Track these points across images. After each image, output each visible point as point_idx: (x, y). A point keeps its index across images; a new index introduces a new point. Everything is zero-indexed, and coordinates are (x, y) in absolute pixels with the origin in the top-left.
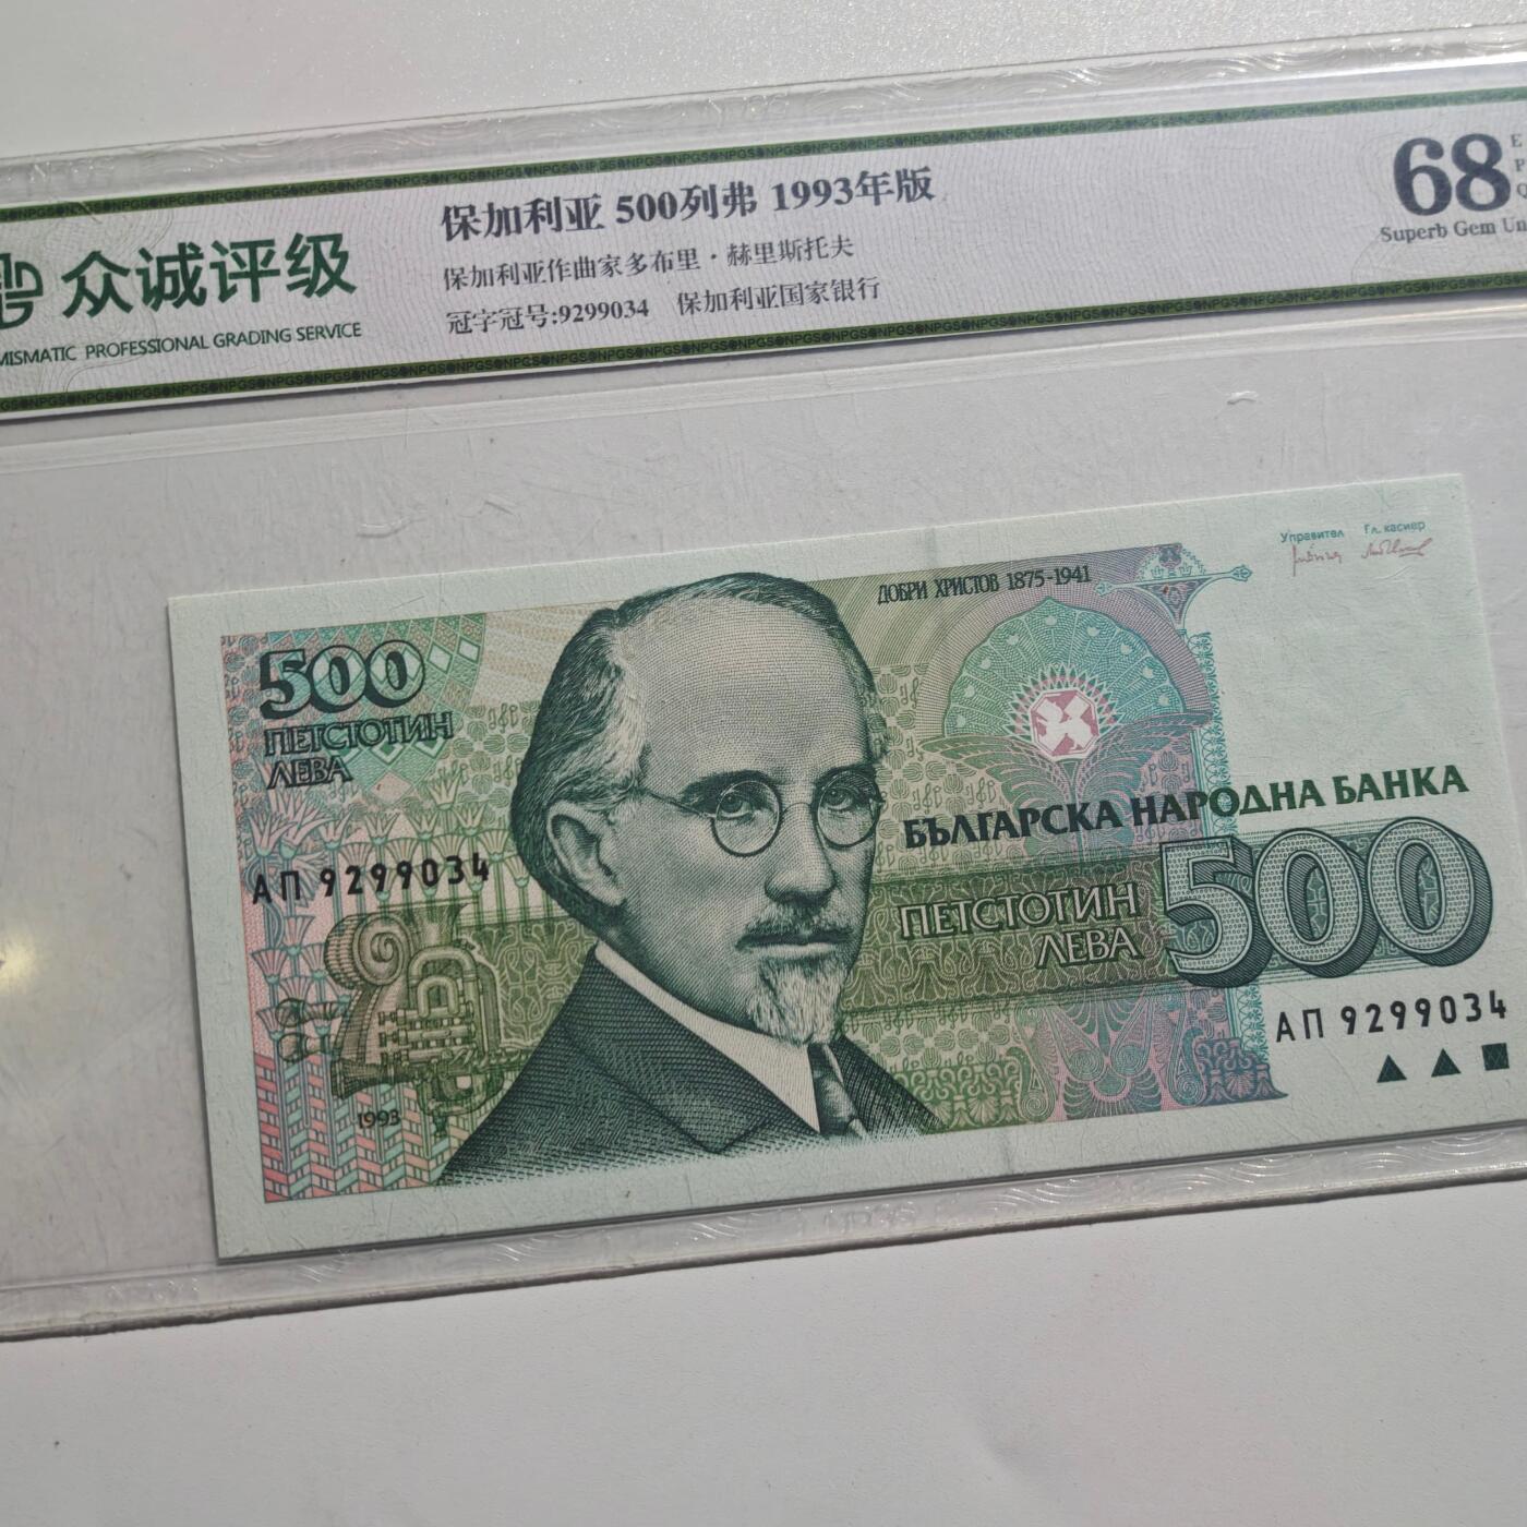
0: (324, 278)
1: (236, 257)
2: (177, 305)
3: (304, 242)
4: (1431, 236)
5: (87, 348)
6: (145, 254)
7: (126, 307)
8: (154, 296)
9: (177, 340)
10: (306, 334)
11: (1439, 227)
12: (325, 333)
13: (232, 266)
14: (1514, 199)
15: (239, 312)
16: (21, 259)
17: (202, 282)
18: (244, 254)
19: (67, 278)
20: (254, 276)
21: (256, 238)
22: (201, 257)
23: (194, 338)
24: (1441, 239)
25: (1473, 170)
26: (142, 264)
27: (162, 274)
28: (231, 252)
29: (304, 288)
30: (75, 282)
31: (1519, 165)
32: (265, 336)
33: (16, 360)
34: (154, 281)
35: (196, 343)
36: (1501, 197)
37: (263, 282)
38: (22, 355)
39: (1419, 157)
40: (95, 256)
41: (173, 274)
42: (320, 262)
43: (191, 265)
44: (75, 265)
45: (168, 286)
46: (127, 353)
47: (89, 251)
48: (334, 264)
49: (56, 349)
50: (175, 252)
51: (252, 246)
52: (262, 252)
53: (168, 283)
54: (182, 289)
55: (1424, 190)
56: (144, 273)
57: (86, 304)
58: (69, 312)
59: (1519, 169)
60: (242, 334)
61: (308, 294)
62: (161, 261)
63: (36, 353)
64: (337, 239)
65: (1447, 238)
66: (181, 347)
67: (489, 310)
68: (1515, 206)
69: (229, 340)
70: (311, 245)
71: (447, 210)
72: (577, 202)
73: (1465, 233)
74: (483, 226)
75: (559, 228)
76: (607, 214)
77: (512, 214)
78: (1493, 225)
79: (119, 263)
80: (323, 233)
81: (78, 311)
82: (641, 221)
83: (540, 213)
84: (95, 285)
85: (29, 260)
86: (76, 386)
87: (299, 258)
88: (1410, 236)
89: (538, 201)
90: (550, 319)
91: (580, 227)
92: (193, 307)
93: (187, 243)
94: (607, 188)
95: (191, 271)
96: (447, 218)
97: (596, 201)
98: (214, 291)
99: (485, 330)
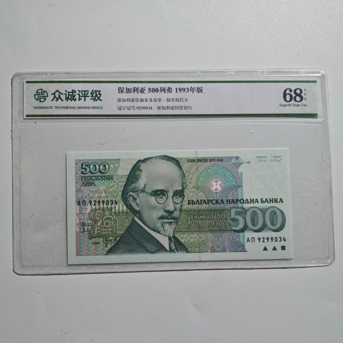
0: (97, 98)
1: (82, 93)
2: (71, 101)
3: (94, 91)
4: (288, 106)
5: (55, 107)
6: (66, 91)
7: (62, 100)
8: (67, 99)
9: (71, 107)
10: (93, 108)
11: (290, 104)
12: (96, 108)
13: (81, 95)
14: (304, 100)
15: (82, 103)
16: (45, 90)
17: (76, 97)
18: (83, 93)
19: (52, 94)
20: (85, 97)
21: (85, 90)
22: (76, 92)
23: (74, 107)
24: (290, 107)
25: (297, 95)
26: (66, 93)
27: (69, 95)
28: (81, 92)
29: (93, 100)
30: (54, 95)
31: (305, 94)
32: (86, 108)
33: (42, 108)
34: (67, 96)
35: (74, 108)
36: (301, 100)
37: (86, 98)
38: (44, 107)
39: (288, 92)
40: (57, 91)
41: (71, 95)
42: (96, 95)
43: (74, 94)
44: (54, 92)
45: (70, 97)
46: (62, 108)
47: (56, 90)
48: (99, 96)
49: (50, 107)
50: (72, 91)
51: (85, 91)
52: (86, 93)
53: (70, 96)
54: (72, 98)
55: (288, 97)
56: (66, 94)
57: (55, 99)
58: (52, 100)
59: (305, 95)
60: (82, 107)
61: (94, 101)
62: (69, 93)
63: (46, 107)
64: (100, 91)
65: (291, 106)
66: (71, 108)
67: (125, 106)
68: (304, 102)
69: (80, 108)
70: (95, 92)
71: (119, 88)
72: (141, 88)
73: (294, 106)
74: (125, 91)
75: (138, 93)
76: (147, 91)
77: (130, 89)
78: (299, 105)
79: (62, 92)
80: (97, 90)
81: (54, 100)
82: (152, 93)
83: (135, 90)
84: (57, 96)
85: (46, 91)
86: (53, 114)
87: (93, 94)
88: (284, 106)
89: (135, 87)
90: (135, 109)
91: (142, 93)
92: (74, 101)
93: (74, 90)
94: (147, 86)
95: (74, 95)
96: (119, 89)
97: (145, 88)
98: (78, 99)
99: (124, 110)
